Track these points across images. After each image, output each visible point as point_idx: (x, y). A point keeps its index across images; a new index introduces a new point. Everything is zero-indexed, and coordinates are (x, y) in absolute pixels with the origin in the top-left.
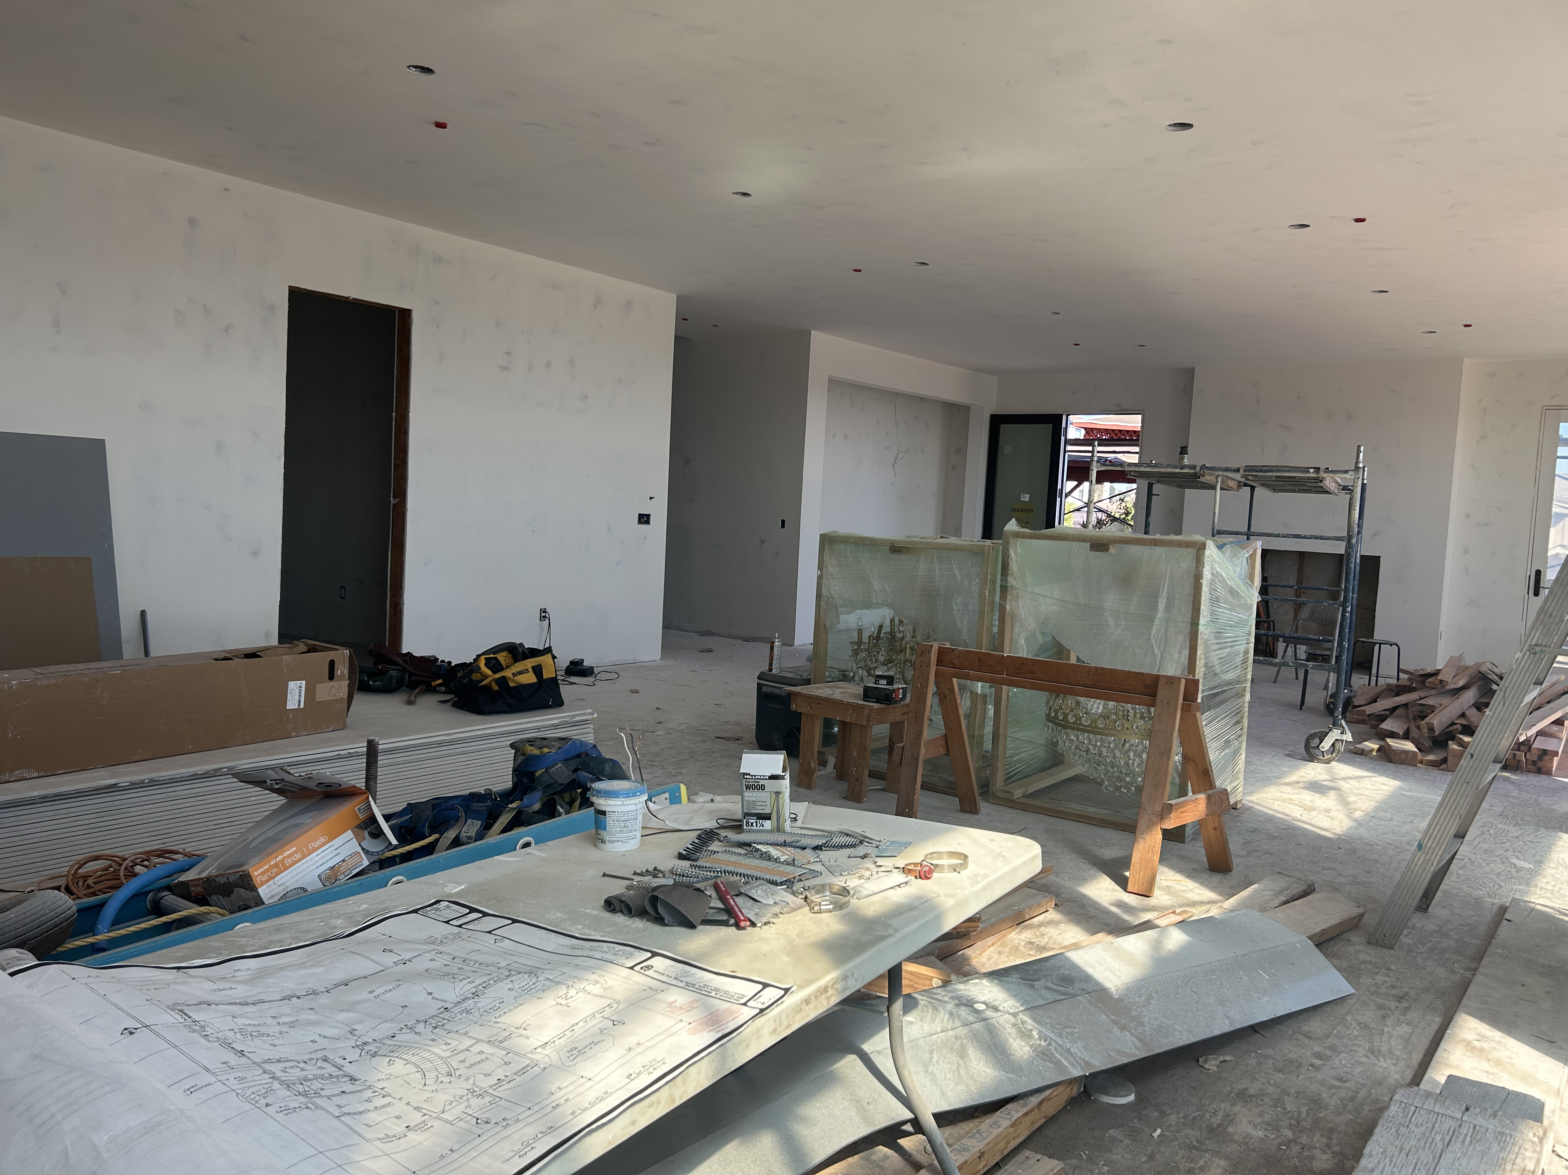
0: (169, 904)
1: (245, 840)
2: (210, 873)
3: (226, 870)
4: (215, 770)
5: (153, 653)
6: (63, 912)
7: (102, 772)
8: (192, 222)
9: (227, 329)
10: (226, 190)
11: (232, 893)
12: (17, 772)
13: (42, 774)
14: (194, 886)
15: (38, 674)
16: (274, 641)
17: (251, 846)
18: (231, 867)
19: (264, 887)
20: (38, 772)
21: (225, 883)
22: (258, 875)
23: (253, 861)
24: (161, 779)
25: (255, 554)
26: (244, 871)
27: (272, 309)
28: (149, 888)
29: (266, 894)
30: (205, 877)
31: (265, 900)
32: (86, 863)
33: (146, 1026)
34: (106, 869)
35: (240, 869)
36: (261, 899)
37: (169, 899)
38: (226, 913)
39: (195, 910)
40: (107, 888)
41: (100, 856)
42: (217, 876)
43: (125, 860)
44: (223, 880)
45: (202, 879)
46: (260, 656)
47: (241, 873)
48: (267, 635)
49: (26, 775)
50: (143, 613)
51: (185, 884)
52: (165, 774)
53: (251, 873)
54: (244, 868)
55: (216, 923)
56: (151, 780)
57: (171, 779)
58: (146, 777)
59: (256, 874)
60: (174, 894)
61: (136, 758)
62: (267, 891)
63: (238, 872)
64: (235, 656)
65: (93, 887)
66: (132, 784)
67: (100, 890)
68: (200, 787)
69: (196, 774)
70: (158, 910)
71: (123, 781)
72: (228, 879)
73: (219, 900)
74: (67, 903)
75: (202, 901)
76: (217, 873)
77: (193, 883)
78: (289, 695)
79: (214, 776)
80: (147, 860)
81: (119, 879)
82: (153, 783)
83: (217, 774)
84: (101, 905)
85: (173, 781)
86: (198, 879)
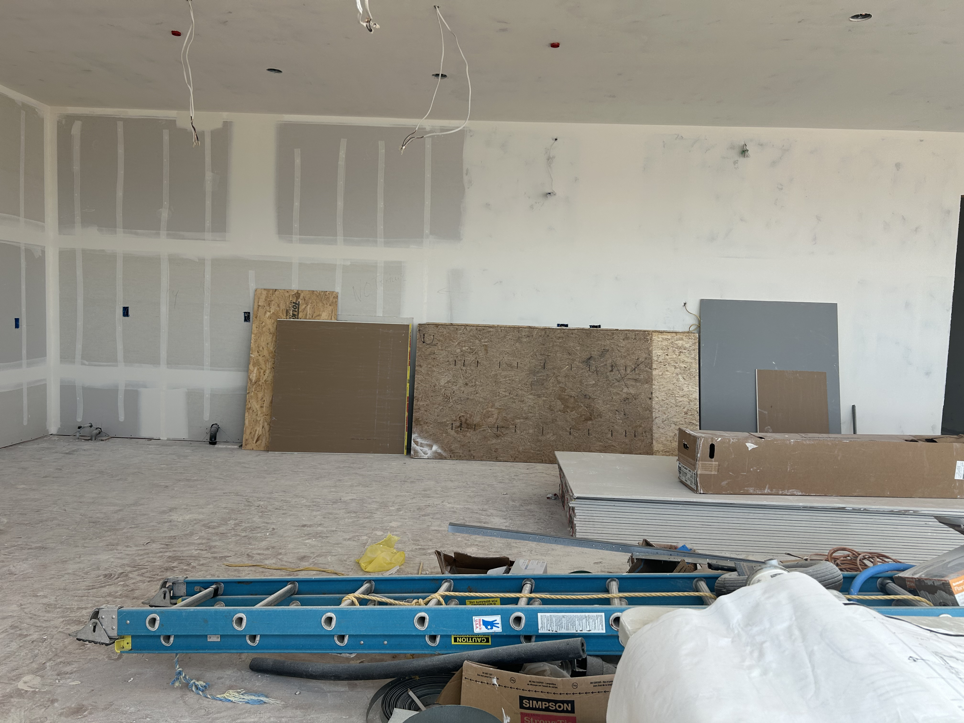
0: (893, 589)
1: (943, 561)
2: (920, 576)
3: (932, 577)
4: (904, 510)
5: (859, 432)
6: (836, 576)
7: (836, 499)
8: (898, 166)
9: (916, 229)
10: (921, 141)
11: (936, 593)
12: (791, 491)
13: (804, 494)
14: (909, 581)
15: (802, 437)
16: (938, 432)
17: (949, 566)
18: (936, 576)
19: (960, 594)
20: (802, 492)
21: (931, 585)
22: (955, 586)
23: (952, 576)
24: (871, 510)
25: (928, 374)
26: (946, 581)
27: (948, 212)
28: (878, 575)
29: (960, 600)
30: (917, 578)
31: (959, 603)
32: (837, 550)
33: (923, 659)
34: (846, 557)
35: (943, 579)
36: (957, 602)
37: (892, 585)
38: (932, 604)
39: (911, 597)
40: (849, 568)
41: (845, 549)
42: (926, 579)
43: (860, 554)
44: (929, 583)
45: (915, 578)
46: (935, 442)
47: (944, 582)
48: (933, 428)
49: (795, 493)
50: (854, 407)
51: (903, 579)
52: (874, 507)
53: (951, 583)
54: (946, 579)
55: (925, 609)
56: (865, 509)
57: (877, 511)
58: (862, 507)
59: (954, 584)
60: (895, 583)
61: (855, 494)
62: (961, 598)
63: (942, 580)
64: (919, 440)
65: (840, 566)
66: (853, 509)
67: (845, 569)
68: (895, 520)
69: (892, 511)
70: (884, 590)
71: (849, 506)
72: (933, 583)
73: (926, 595)
74: (837, 573)
75: (914, 592)
76: (926, 578)
77: (908, 579)
78: (956, 470)
79: (904, 514)
80: (872, 558)
81: (857, 565)
82: (866, 511)
83: (906, 514)
84: (853, 578)
85: (877, 512)
86: (912, 578)
